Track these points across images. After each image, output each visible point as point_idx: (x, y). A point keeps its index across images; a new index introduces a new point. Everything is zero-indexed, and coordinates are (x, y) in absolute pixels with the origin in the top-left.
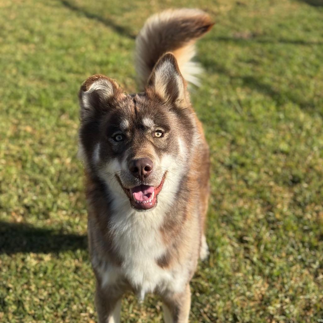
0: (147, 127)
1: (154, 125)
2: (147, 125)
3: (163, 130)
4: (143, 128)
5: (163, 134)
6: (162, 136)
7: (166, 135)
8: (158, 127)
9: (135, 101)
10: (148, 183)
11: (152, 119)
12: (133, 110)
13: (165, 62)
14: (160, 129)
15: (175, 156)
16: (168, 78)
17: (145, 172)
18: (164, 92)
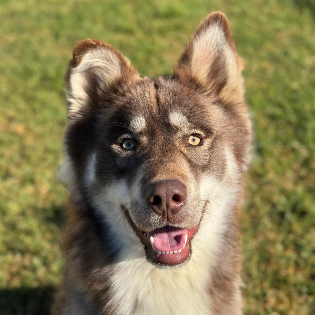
0: (176, 127)
1: (188, 124)
2: (176, 124)
3: (202, 134)
4: (169, 128)
5: (202, 139)
6: (201, 144)
7: (207, 142)
8: (195, 128)
9: (157, 86)
10: (179, 223)
11: (185, 114)
12: (154, 100)
13: (211, 26)
14: (198, 131)
15: (220, 176)
16: (213, 54)
17: (173, 204)
18: (206, 75)
